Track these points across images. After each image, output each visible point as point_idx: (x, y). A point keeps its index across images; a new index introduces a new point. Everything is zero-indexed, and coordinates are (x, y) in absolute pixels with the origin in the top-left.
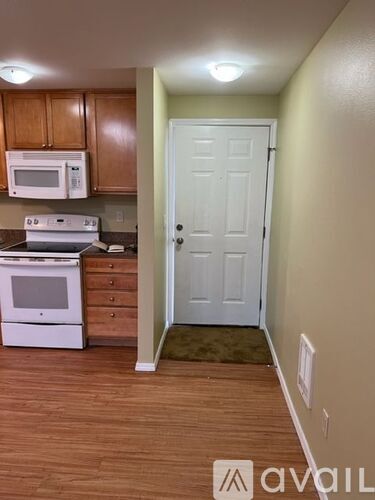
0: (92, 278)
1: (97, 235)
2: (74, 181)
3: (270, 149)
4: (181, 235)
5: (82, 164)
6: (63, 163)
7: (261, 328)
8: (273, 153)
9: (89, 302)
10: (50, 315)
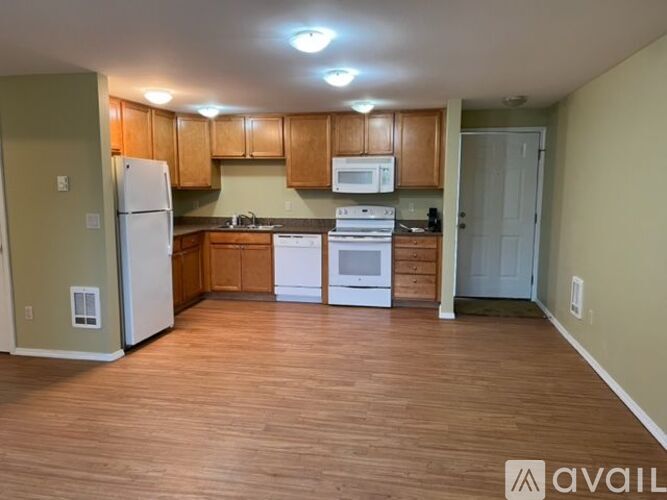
0: (399, 252)
1: (393, 222)
2: (384, 180)
3: (540, 151)
4: (464, 221)
5: (391, 166)
6: (377, 166)
7: (533, 300)
8: (543, 153)
9: (396, 271)
10: (366, 280)
